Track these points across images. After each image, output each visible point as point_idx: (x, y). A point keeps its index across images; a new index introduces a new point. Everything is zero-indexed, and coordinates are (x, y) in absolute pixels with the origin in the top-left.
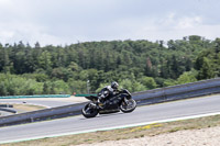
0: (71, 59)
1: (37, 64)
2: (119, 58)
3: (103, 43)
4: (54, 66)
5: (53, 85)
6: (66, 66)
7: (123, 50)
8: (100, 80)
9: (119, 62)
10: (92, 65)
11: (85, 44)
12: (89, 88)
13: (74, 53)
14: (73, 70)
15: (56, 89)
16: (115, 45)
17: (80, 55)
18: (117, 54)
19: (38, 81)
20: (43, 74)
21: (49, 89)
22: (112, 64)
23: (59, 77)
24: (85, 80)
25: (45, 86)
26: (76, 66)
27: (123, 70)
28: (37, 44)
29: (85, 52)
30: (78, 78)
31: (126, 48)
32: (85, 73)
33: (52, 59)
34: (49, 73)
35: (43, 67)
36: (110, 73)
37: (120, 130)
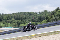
0: (12, 17)
1: (3, 19)
2: (25, 17)
3: (21, 13)
4: (8, 19)
5: (7, 25)
6: (11, 19)
7: (26, 15)
8: (20, 23)
9: (25, 18)
10: (18, 19)
11: (16, 13)
12: (17, 25)
13: (13, 16)
14: (13, 20)
15: (8, 26)
16: (24, 13)
17: (15, 16)
18: (25, 16)
19: (3, 23)
20: (5, 22)
21: (6, 26)
22: (23, 19)
23: (9, 22)
24: (16, 23)
25: (5, 25)
26: (14, 19)
27: (27, 20)
28: (3, 13)
29: (16, 15)
30: (14, 23)
31: (27, 14)
32: (16, 21)
33: (7, 18)
34: (6, 21)
35: (5, 20)
36: (23, 21)
37: (26, 37)
